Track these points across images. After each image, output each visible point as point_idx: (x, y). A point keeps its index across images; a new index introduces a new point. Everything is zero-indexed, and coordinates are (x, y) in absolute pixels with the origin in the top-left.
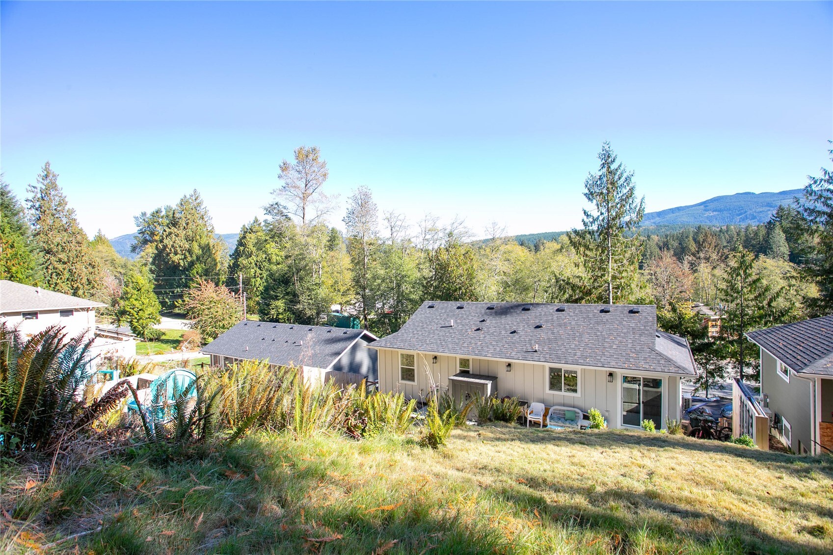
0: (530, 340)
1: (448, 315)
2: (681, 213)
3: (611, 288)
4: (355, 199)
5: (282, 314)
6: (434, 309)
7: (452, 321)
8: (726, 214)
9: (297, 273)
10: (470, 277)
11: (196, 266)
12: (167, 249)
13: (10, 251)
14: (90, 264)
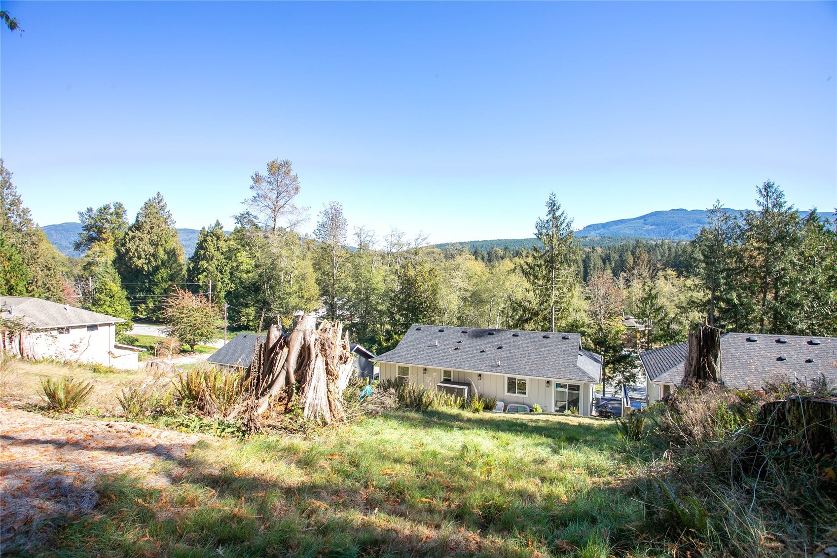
0: (494, 358)
1: (432, 337)
2: (624, 225)
3: (553, 311)
4: (326, 213)
5: (253, 321)
6: (421, 331)
7: (437, 341)
8: (662, 228)
9: (268, 283)
10: (434, 292)
11: (161, 271)
12: (130, 253)
13: (8, 264)
14: (46, 266)
